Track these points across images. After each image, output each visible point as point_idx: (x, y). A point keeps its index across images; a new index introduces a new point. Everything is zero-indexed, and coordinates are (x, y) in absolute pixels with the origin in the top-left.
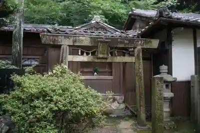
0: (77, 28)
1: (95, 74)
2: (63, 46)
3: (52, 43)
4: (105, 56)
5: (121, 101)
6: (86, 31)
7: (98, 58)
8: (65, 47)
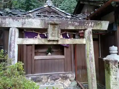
1: (49, 54)
2: (11, 29)
4: (56, 39)
5: (73, 79)
6: (39, 14)
7: (49, 41)
8: (14, 30)
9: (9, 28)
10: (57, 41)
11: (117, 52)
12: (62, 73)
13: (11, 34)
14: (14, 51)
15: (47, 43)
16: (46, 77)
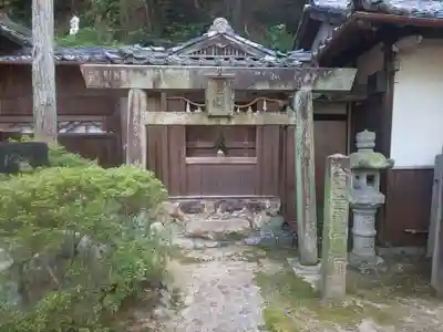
0: (174, 49)
1: (220, 152)
2: (131, 92)
3: (107, 85)
4: (226, 112)
5: (274, 211)
6: (196, 56)
7: (210, 117)
8: (136, 94)
9: (128, 90)
10: (229, 117)
11: (374, 144)
12: (248, 197)
13: (132, 103)
14: (139, 141)
15: (206, 122)
16: (211, 204)
